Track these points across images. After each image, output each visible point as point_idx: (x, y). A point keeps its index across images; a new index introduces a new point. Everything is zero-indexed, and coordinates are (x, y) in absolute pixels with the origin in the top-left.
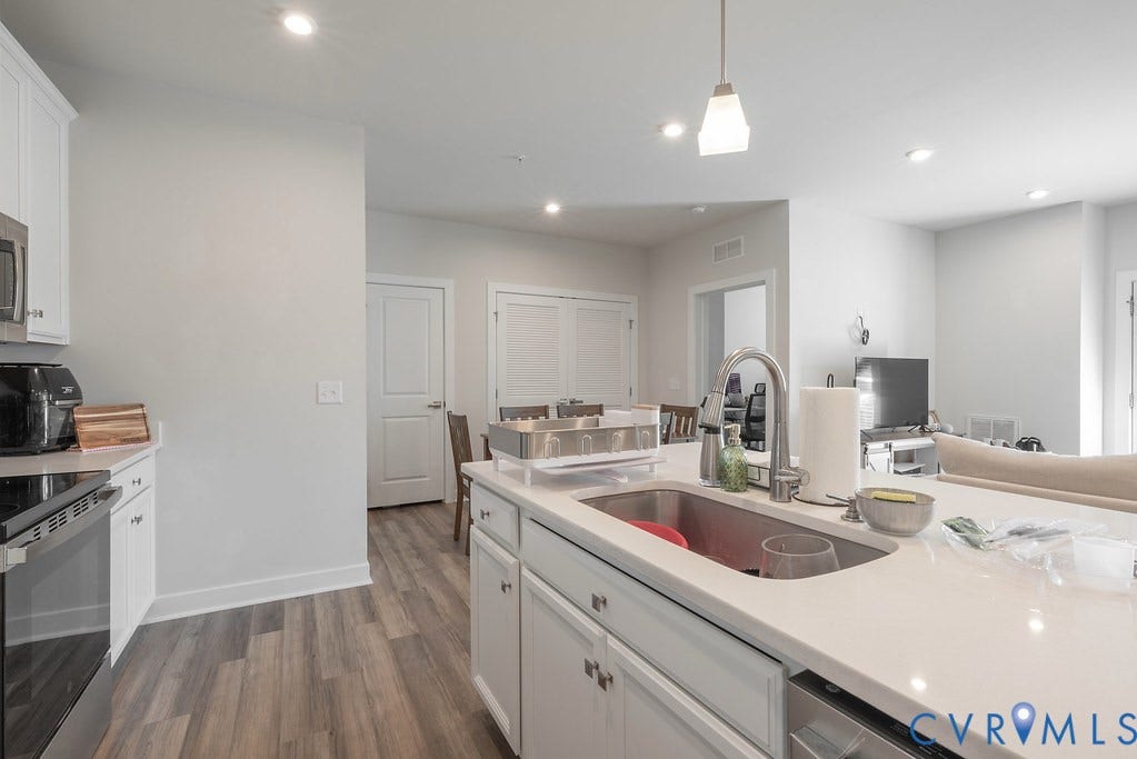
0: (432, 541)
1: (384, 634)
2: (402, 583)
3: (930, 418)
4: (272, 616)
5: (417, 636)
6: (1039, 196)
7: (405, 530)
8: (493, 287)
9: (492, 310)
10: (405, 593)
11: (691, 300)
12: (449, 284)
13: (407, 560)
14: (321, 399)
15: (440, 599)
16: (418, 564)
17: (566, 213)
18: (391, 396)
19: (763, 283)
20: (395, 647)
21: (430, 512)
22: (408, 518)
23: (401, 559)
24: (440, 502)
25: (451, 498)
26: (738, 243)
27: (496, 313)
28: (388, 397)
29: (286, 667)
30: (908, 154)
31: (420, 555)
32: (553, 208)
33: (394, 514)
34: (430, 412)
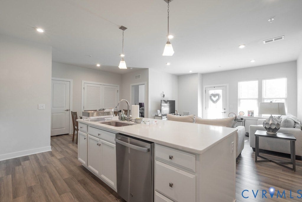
0: (66, 142)
1: (56, 158)
2: (60, 150)
3: (176, 112)
4: (26, 158)
5: (65, 158)
6: (191, 72)
7: (58, 140)
8: (83, 82)
9: (83, 87)
10: (60, 151)
11: (131, 87)
12: (71, 81)
13: (60, 146)
14: (39, 108)
15: (69, 151)
16: (63, 146)
17: (101, 66)
18: (54, 108)
19: (144, 84)
20: (60, 160)
21: (65, 136)
22: (59, 138)
23: (59, 146)
24: (68, 134)
25: (71, 133)
26: (140, 76)
27: (84, 88)
28: (53, 108)
29: (33, 165)
30: (166, 63)
31: (63, 144)
32: (98, 65)
33: (55, 137)
34: (66, 112)
